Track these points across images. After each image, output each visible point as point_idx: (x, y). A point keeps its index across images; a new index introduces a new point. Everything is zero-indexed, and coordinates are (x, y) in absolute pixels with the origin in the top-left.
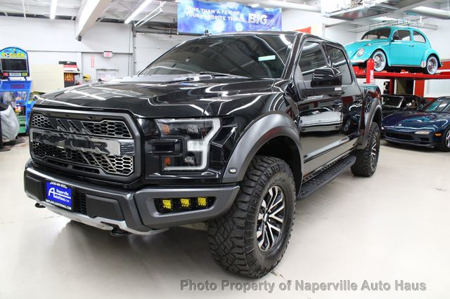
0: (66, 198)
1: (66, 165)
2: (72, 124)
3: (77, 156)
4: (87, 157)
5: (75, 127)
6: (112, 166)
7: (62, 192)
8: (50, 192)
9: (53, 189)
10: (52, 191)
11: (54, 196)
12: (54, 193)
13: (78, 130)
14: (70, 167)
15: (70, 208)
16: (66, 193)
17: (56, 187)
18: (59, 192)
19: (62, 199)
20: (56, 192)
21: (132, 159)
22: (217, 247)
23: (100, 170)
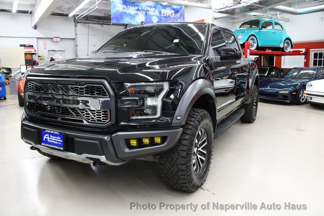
0: (58, 142)
1: (57, 118)
2: (61, 88)
3: (66, 111)
4: (73, 112)
5: (63, 90)
6: (93, 117)
7: (55, 137)
8: (45, 137)
9: (48, 135)
10: (47, 136)
11: (48, 141)
12: (48, 138)
13: (66, 92)
14: (59, 119)
15: (62, 149)
16: (58, 138)
17: (50, 134)
18: (53, 137)
19: (55, 142)
20: (49, 137)
21: (109, 112)
22: (166, 171)
23: (84, 120)
